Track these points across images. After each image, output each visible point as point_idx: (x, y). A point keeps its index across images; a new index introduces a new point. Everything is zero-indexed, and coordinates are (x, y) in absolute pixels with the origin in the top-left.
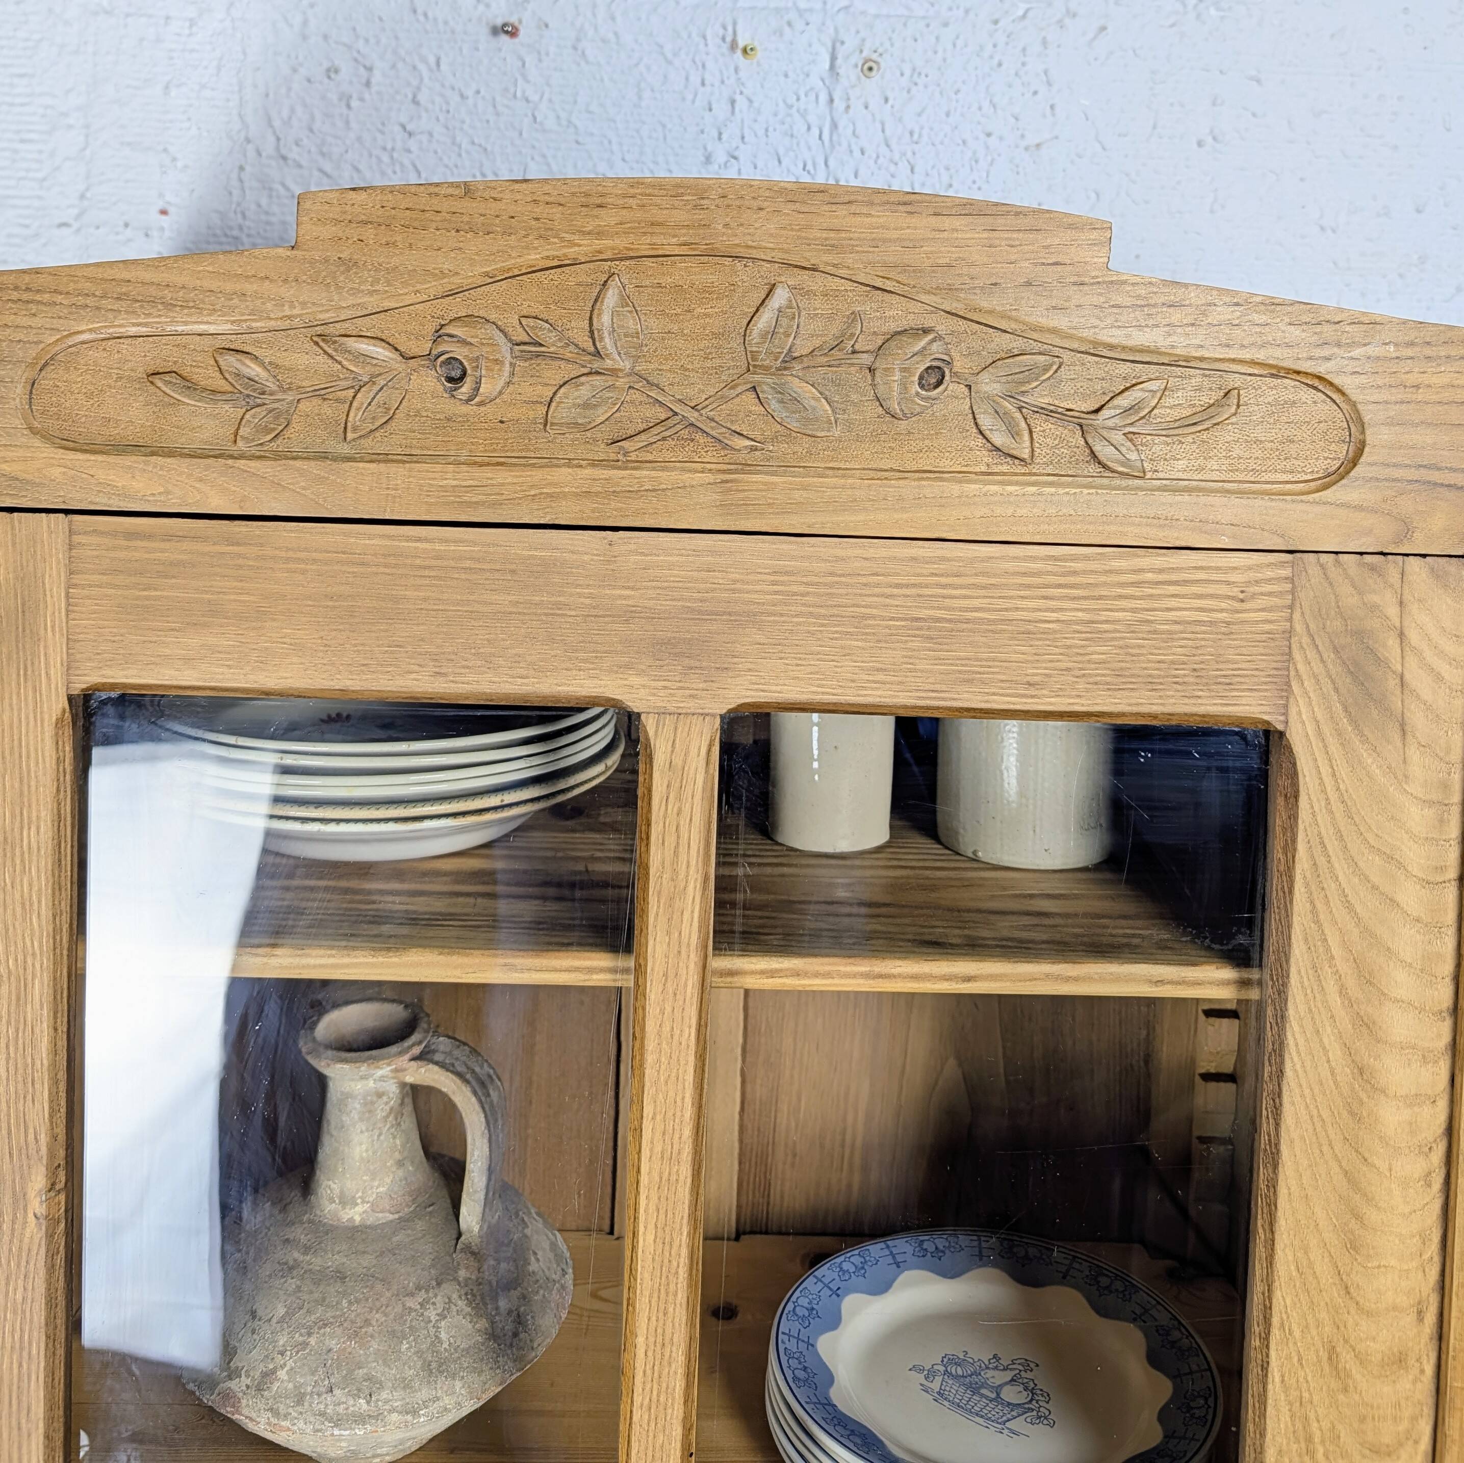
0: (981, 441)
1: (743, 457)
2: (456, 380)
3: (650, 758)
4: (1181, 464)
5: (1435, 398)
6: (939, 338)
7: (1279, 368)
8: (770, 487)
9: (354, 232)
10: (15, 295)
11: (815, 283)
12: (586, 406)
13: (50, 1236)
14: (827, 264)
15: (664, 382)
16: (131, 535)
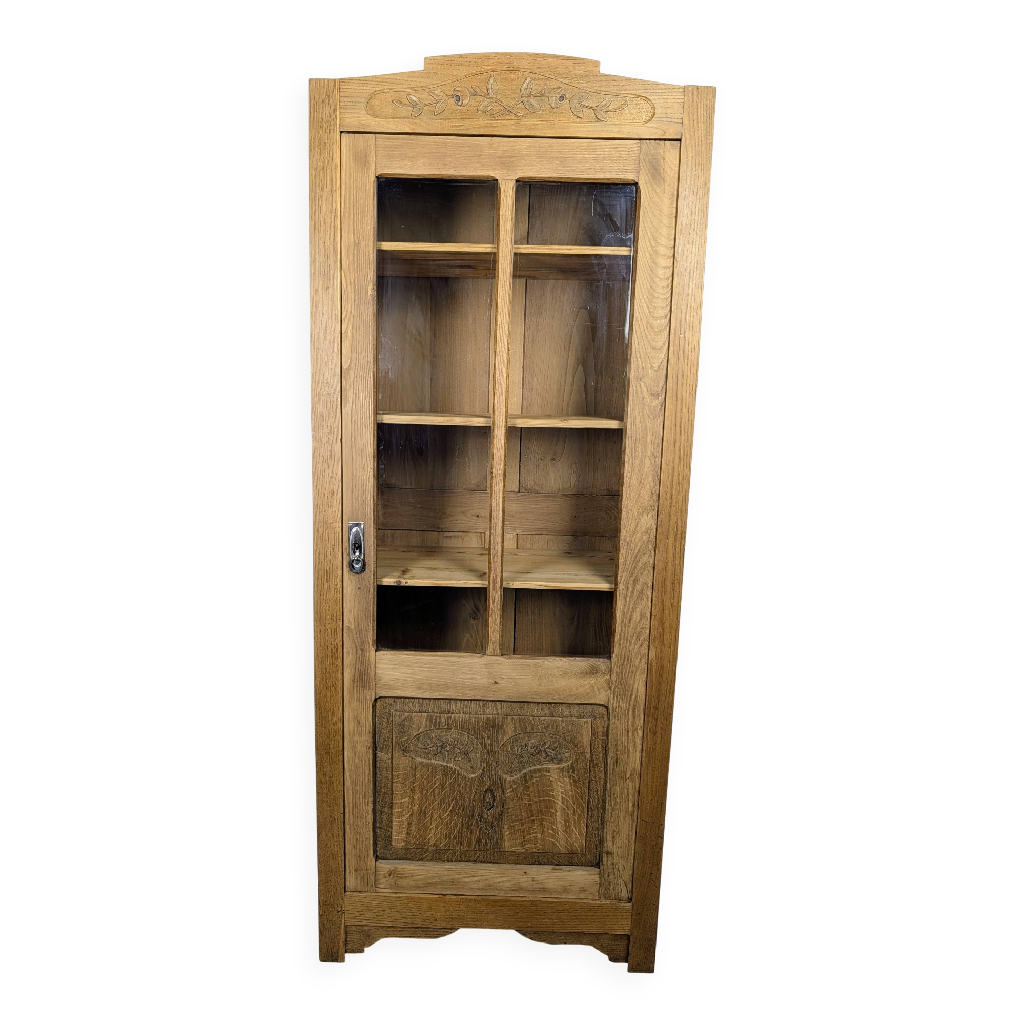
0: (572, 113)
1: (520, 118)
2: (458, 101)
3: (500, 190)
4: (615, 119)
5: (671, 101)
6: (563, 89)
7: (637, 95)
8: (526, 124)
9: (436, 66)
10: (364, 82)
11: (536, 77)
12: (486, 106)
13: (373, 299)
14: (539, 72)
15: (503, 101)
16: (389, 139)
